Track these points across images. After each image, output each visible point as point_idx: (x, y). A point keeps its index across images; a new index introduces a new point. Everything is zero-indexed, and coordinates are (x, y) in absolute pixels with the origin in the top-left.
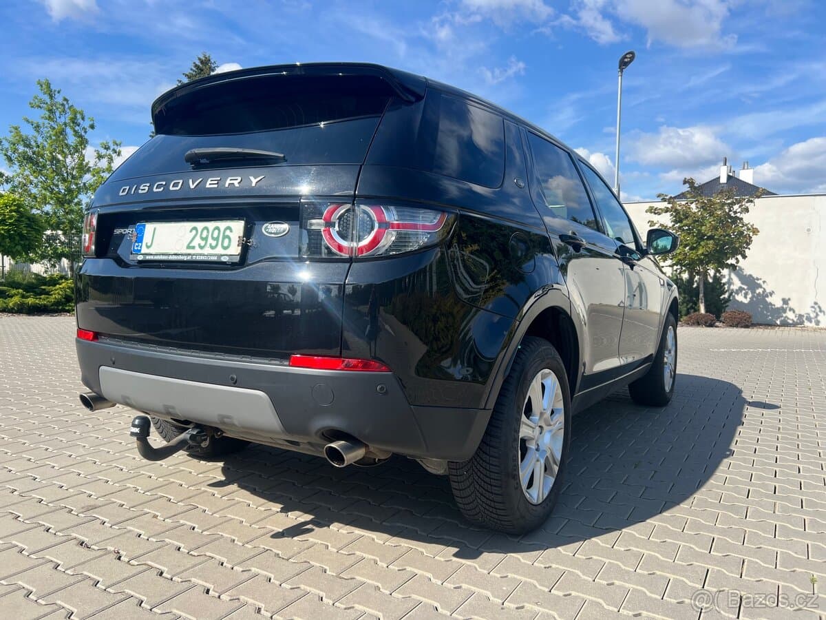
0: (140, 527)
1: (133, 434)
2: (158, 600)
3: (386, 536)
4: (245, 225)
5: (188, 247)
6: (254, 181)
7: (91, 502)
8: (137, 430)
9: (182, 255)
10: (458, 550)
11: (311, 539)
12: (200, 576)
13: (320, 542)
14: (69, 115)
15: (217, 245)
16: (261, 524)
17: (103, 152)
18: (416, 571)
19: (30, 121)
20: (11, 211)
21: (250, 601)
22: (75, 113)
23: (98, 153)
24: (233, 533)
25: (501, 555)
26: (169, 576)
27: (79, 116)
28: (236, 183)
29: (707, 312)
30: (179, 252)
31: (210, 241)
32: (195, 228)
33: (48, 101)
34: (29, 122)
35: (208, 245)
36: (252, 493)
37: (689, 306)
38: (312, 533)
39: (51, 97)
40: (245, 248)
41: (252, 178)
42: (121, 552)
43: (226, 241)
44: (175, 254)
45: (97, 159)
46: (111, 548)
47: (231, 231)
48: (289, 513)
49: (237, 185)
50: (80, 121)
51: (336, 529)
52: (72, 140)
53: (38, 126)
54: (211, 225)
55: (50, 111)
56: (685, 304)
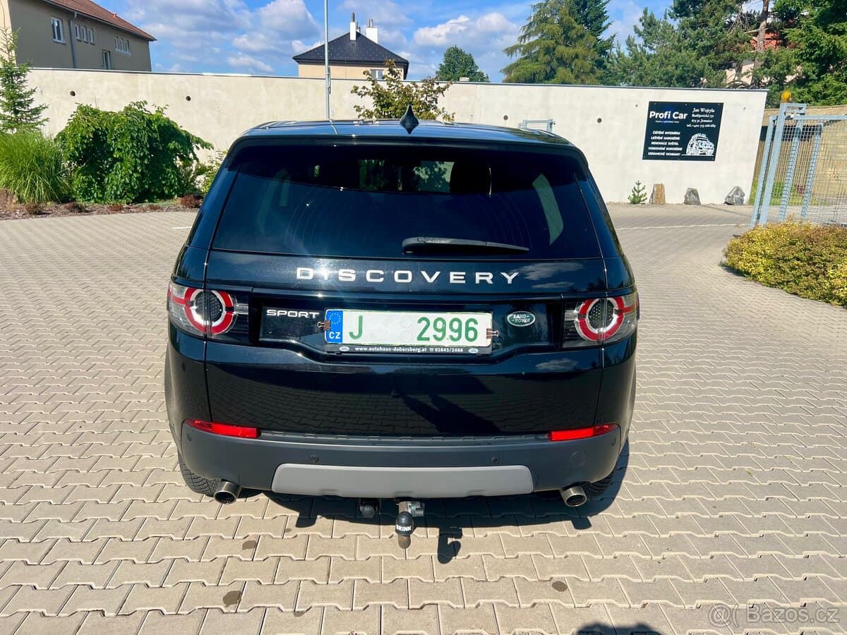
4: (493, 317)
5: (420, 338)
6: (509, 278)
9: (413, 347)
15: (460, 337)
28: (488, 279)
30: (408, 344)
31: (448, 332)
32: (425, 319)
35: (447, 336)
41: (505, 275)
43: (472, 333)
44: (403, 346)
47: (476, 323)
54: (448, 316)
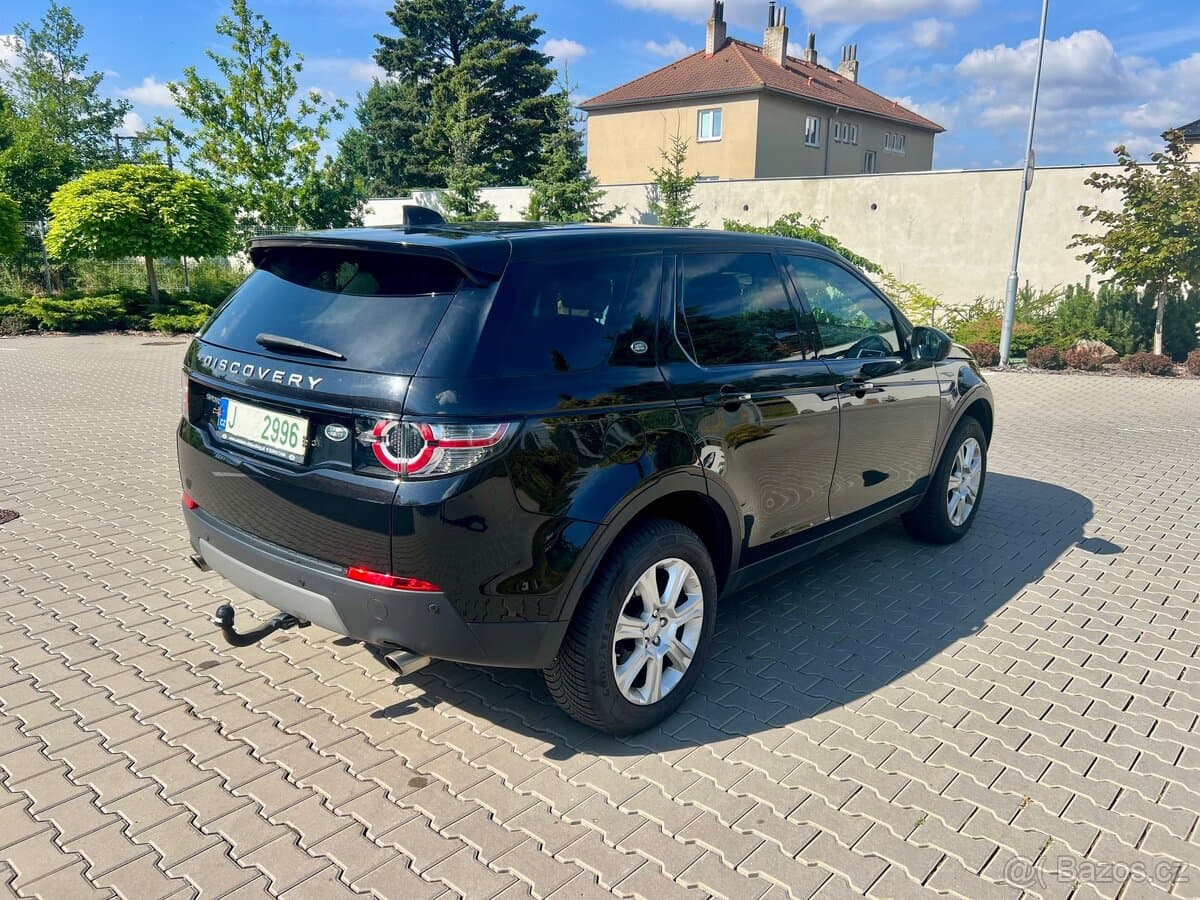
0: (250, 695)
1: (217, 624)
2: (239, 782)
3: (486, 723)
4: (309, 424)
5: (263, 437)
6: (313, 382)
7: (212, 658)
8: (220, 621)
9: (258, 444)
10: (553, 746)
11: (409, 723)
12: (285, 759)
13: (416, 727)
14: (269, 49)
15: (286, 441)
16: (366, 700)
17: (310, 104)
18: (495, 771)
19: (215, 55)
20: (190, 202)
21: (321, 791)
22: (278, 44)
23: (304, 105)
24: (335, 710)
25: (591, 758)
26: (258, 756)
27: (282, 52)
28: (297, 382)
29: (1163, 351)
30: (256, 441)
31: (280, 434)
32: (268, 417)
33: (240, 26)
34: (213, 58)
35: (278, 438)
36: (375, 657)
37: (1138, 339)
38: (415, 714)
39: (246, 21)
40: (310, 450)
41: (311, 379)
42: (223, 724)
43: (293, 438)
44: (252, 442)
45: (301, 115)
46: (214, 718)
47: (297, 428)
48: (401, 686)
49: (298, 385)
50: (283, 58)
51: (439, 711)
52: (269, 86)
53: (225, 64)
55: (242, 40)
56: (1132, 336)
